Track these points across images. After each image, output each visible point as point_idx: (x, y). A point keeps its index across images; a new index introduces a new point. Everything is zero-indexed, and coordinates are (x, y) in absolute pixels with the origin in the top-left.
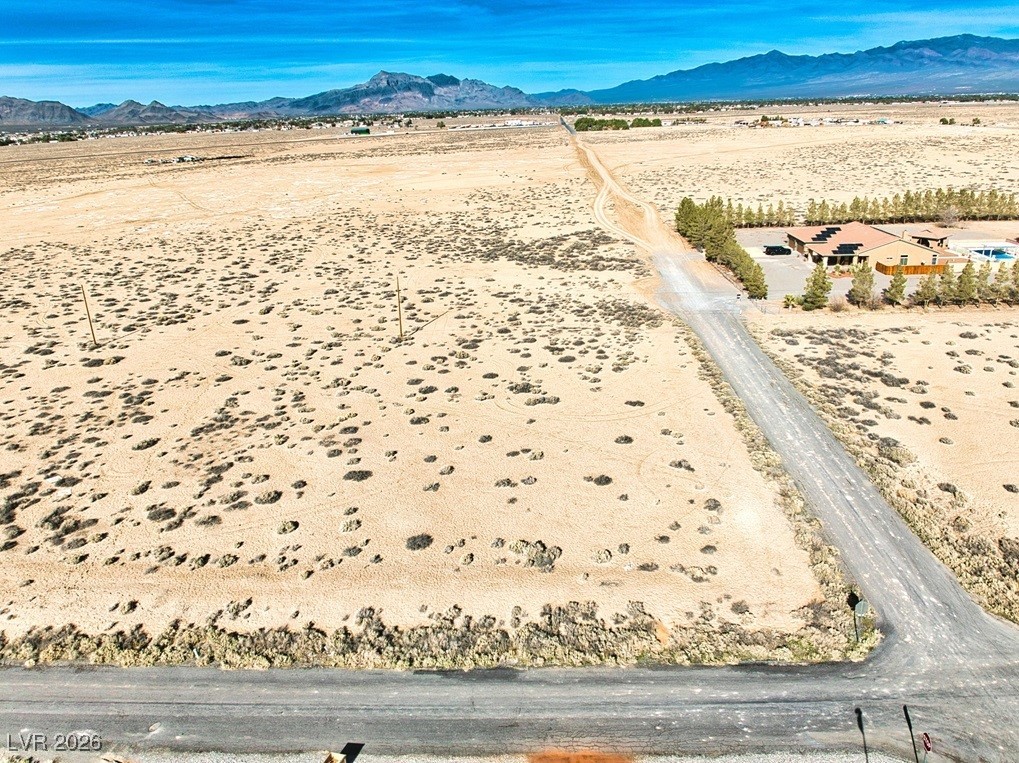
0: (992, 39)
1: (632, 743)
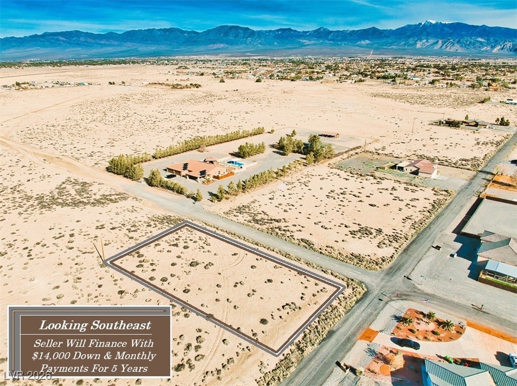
1: (366, 326)
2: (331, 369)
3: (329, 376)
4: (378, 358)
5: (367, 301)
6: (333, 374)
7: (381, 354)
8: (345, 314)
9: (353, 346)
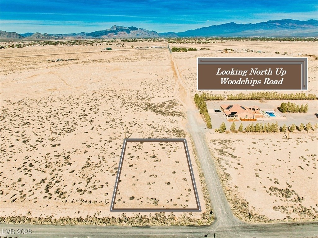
0: (296, 20)
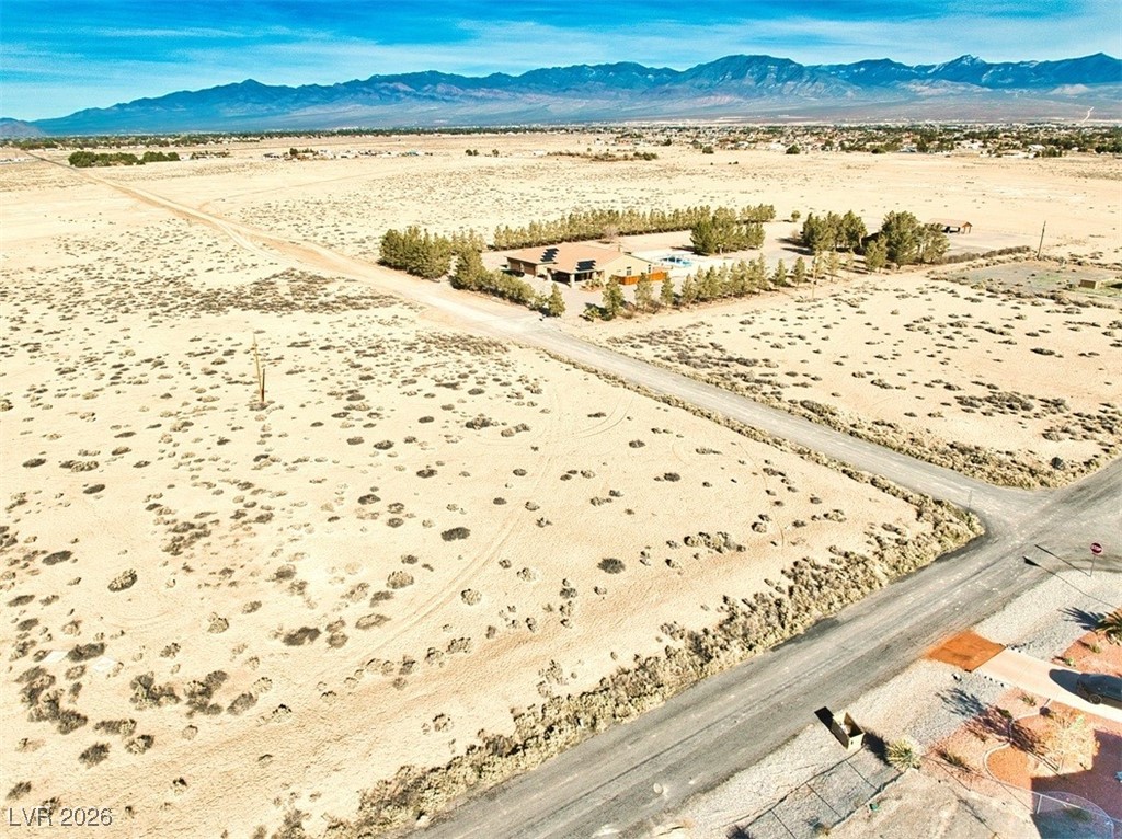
1: (959, 624)
2: (791, 727)
3: (779, 747)
4: (988, 723)
5: (979, 560)
6: (796, 743)
7: (1004, 713)
8: (891, 583)
9: (896, 673)
